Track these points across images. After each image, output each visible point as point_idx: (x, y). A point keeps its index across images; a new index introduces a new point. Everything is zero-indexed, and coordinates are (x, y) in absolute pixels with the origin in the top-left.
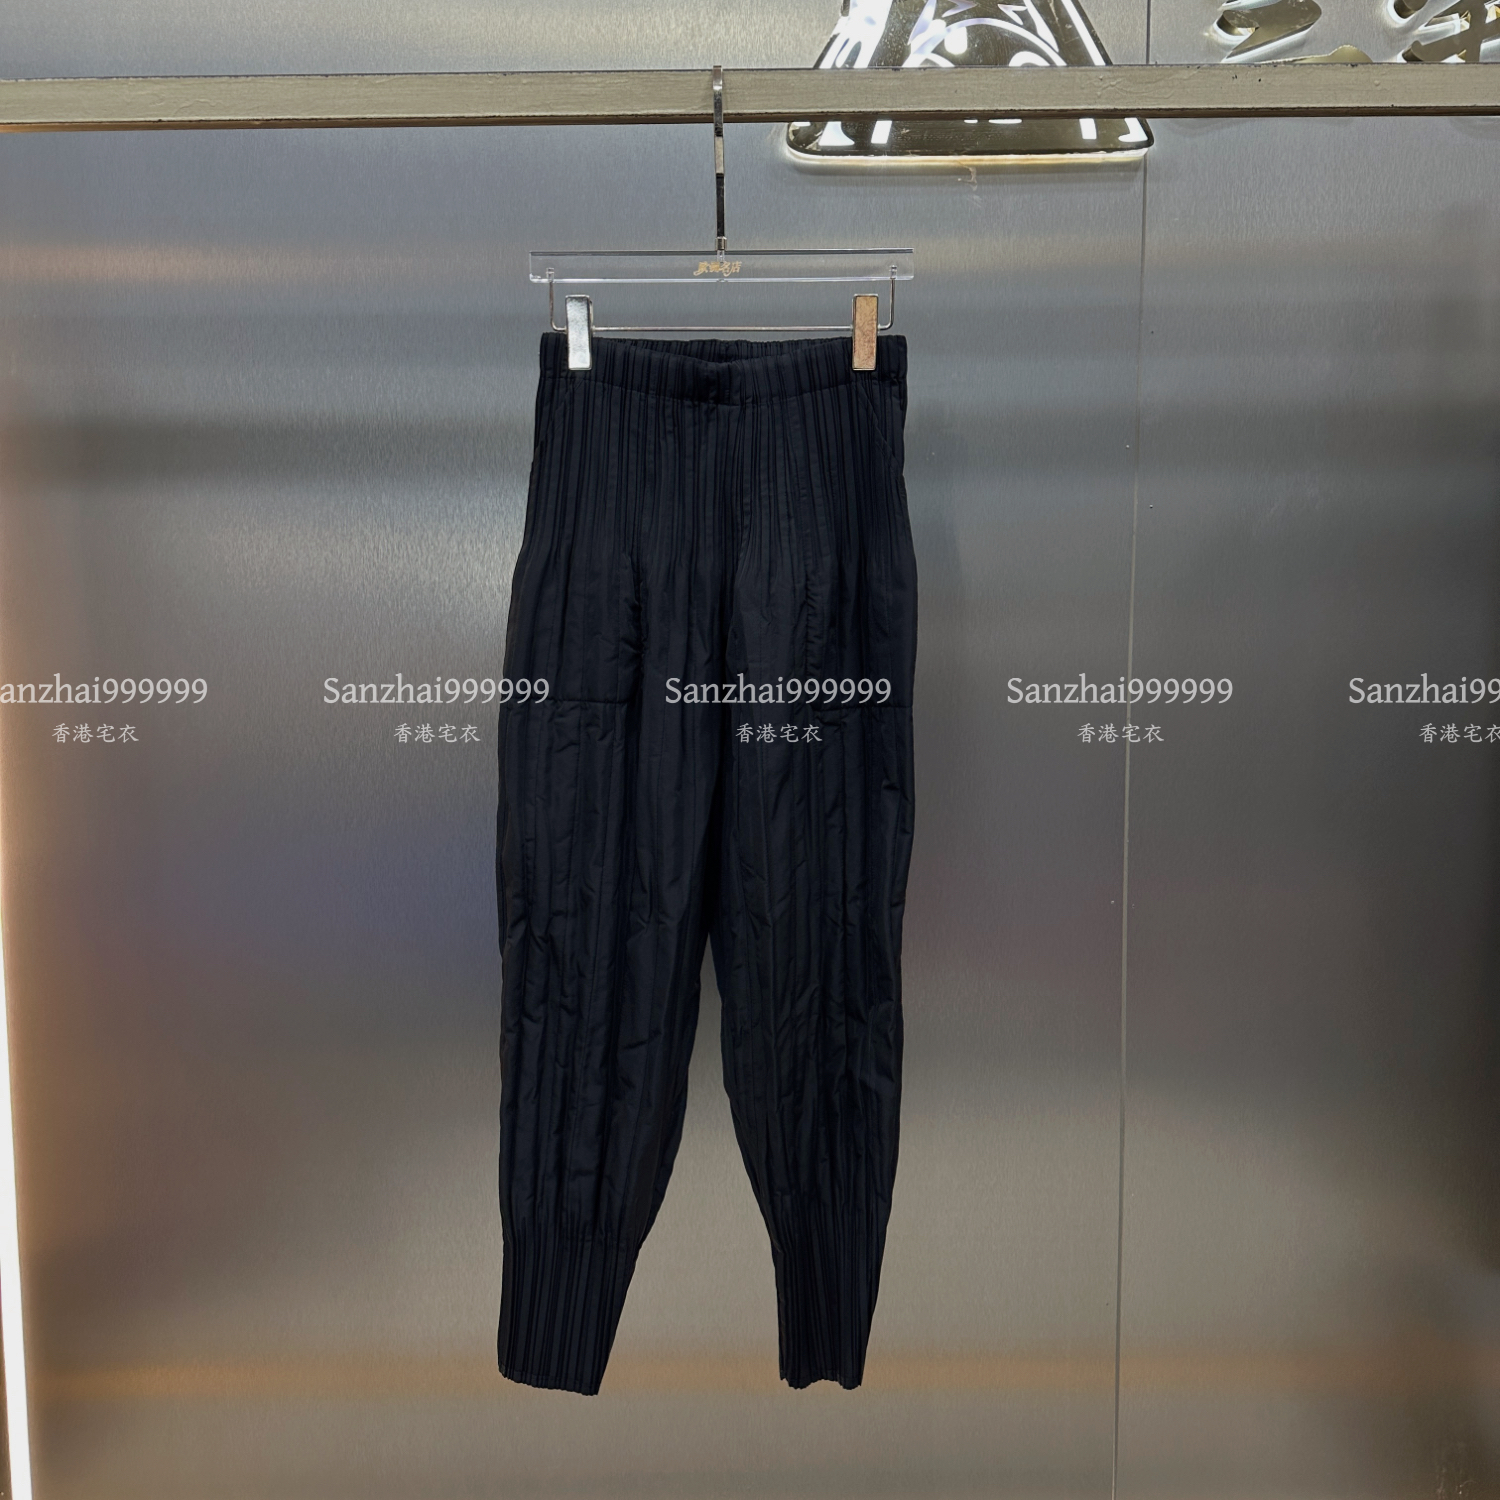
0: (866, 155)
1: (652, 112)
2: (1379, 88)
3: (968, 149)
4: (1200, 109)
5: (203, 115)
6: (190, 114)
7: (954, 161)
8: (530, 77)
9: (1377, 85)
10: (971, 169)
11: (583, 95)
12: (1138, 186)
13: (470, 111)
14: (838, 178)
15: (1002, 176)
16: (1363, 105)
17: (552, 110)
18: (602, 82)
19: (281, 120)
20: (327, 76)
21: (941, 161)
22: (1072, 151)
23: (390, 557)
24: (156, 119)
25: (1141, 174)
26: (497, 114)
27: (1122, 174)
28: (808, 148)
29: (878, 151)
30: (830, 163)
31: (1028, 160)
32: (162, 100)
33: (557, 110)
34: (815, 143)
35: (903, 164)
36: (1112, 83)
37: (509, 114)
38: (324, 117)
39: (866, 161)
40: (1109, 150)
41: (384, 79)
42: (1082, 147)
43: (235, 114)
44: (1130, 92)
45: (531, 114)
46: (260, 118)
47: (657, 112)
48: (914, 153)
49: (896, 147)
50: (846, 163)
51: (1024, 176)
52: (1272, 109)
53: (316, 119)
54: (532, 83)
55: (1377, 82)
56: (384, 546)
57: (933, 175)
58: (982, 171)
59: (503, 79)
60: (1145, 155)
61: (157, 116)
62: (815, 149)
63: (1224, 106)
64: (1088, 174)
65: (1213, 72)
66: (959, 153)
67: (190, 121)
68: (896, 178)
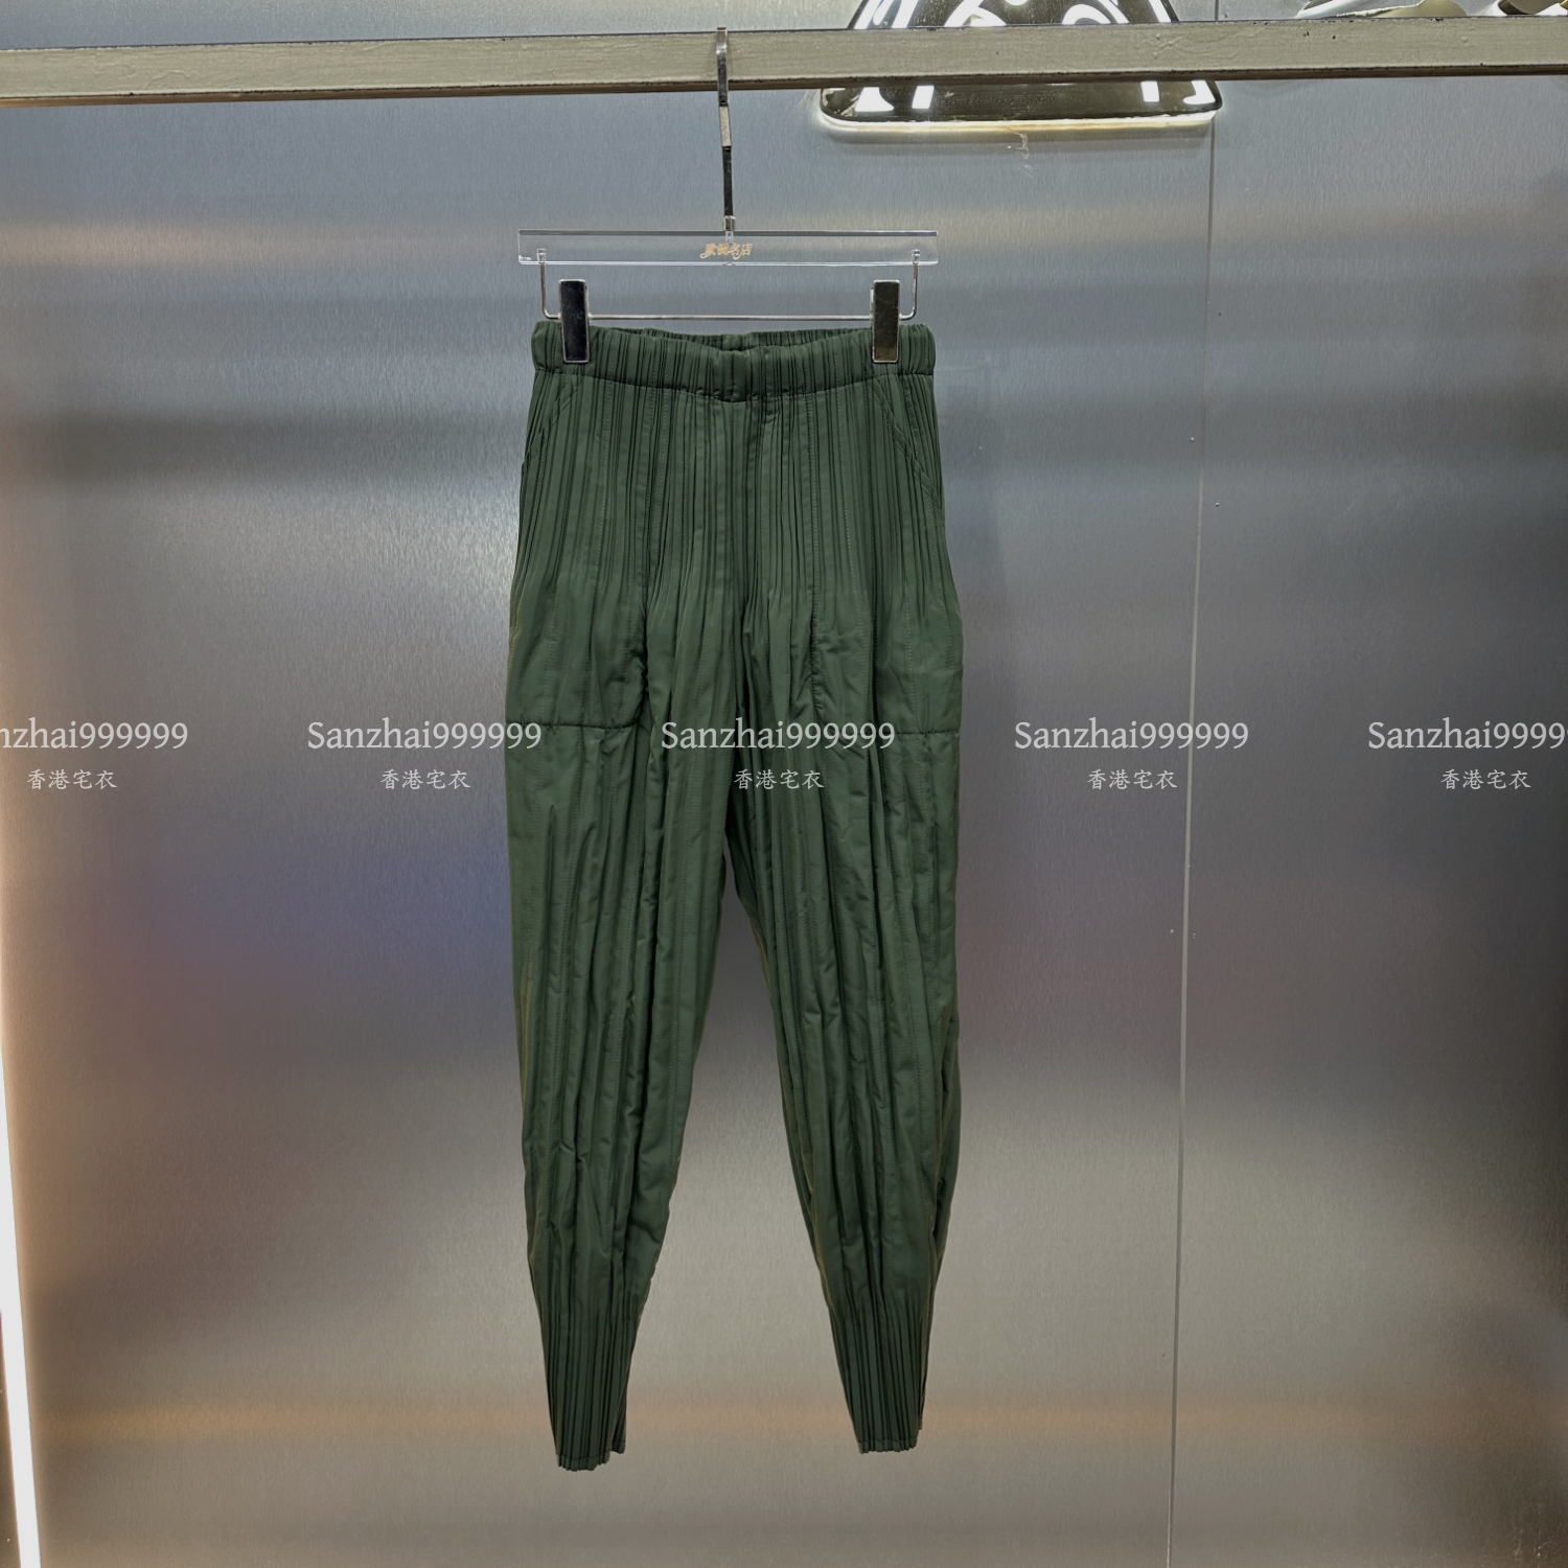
0: (907, 121)
1: (664, 79)
2: (1467, 45)
3: (1018, 114)
4: (1267, 70)
5: (178, 88)
6: (163, 88)
7: (1004, 127)
8: (530, 42)
9: (1464, 42)
10: (1022, 136)
12: (1204, 153)
13: (465, 80)
14: (877, 146)
15: (1056, 143)
16: (1448, 64)
18: (608, 47)
21: (988, 127)
22: (1132, 115)
23: (396, 562)
24: (128, 92)
25: (1208, 139)
26: (496, 84)
27: (1187, 140)
28: (843, 114)
29: (920, 117)
30: (868, 130)
31: (1084, 125)
32: (133, 72)
33: (561, 78)
34: (850, 108)
36: (1172, 42)
37: (508, 83)
38: (308, 88)
39: (908, 128)
40: (1173, 114)
42: (1143, 111)
43: (212, 86)
44: (1190, 52)
45: (533, 83)
46: (239, 90)
47: (670, 79)
48: (959, 119)
49: (939, 113)
50: (886, 130)
51: (1079, 142)
52: (1347, 69)
53: (300, 91)
54: (532, 49)
55: (1464, 38)
56: (389, 551)
57: (981, 142)
58: (1034, 137)
59: (501, 45)
60: (1213, 119)
61: (127, 89)
62: (851, 115)
63: (1294, 67)
64: (1151, 140)
65: (1282, 28)
66: (1009, 117)
67: (164, 94)
68: (940, 146)
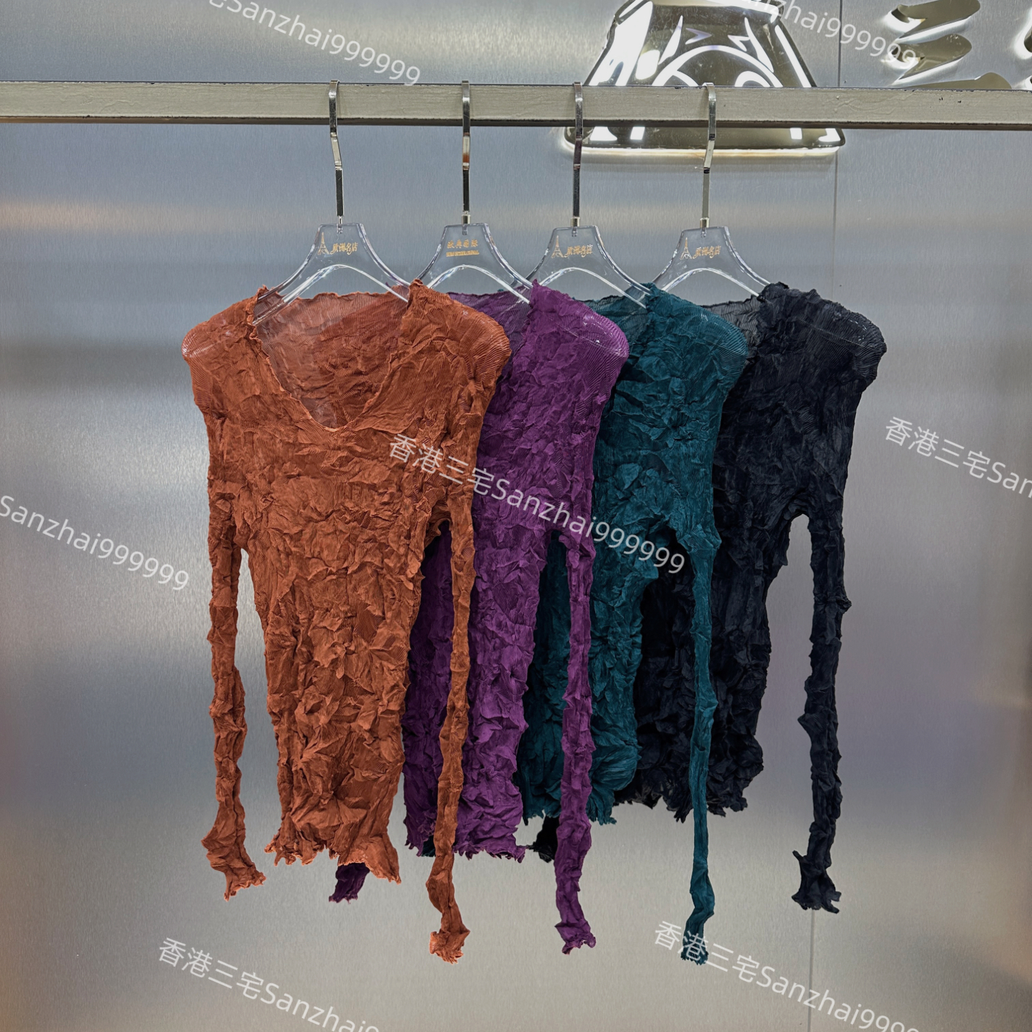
0: (625, 147)
6: (111, 112)
7: (692, 154)
11: (430, 103)
12: (830, 175)
14: (603, 165)
15: (728, 166)
17: (405, 114)
19: (187, 118)
20: (224, 83)
21: (682, 153)
22: (782, 148)
24: (86, 115)
25: (833, 166)
26: (361, 117)
27: (819, 166)
29: (634, 145)
30: (597, 153)
32: (91, 100)
34: (587, 138)
35: (653, 155)
37: (371, 117)
38: (222, 116)
39: (625, 152)
40: (810, 147)
41: (271, 87)
42: (791, 145)
43: (150, 113)
45: (388, 117)
46: (170, 116)
48: (662, 147)
49: (648, 143)
50: (610, 154)
57: (676, 164)
60: (837, 152)
61: (85, 113)
62: (586, 142)
66: (696, 147)
